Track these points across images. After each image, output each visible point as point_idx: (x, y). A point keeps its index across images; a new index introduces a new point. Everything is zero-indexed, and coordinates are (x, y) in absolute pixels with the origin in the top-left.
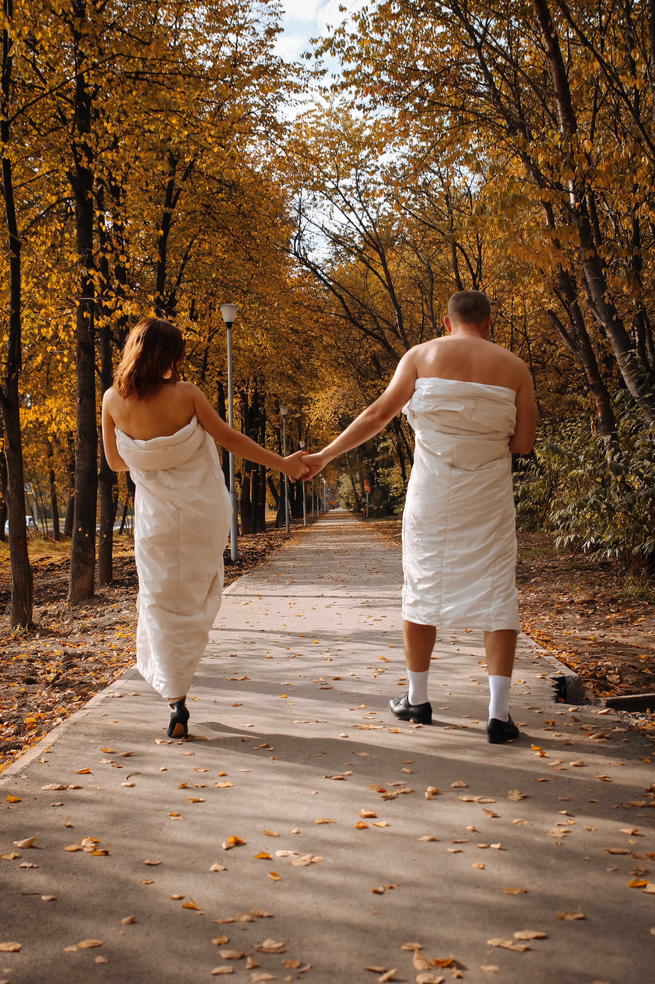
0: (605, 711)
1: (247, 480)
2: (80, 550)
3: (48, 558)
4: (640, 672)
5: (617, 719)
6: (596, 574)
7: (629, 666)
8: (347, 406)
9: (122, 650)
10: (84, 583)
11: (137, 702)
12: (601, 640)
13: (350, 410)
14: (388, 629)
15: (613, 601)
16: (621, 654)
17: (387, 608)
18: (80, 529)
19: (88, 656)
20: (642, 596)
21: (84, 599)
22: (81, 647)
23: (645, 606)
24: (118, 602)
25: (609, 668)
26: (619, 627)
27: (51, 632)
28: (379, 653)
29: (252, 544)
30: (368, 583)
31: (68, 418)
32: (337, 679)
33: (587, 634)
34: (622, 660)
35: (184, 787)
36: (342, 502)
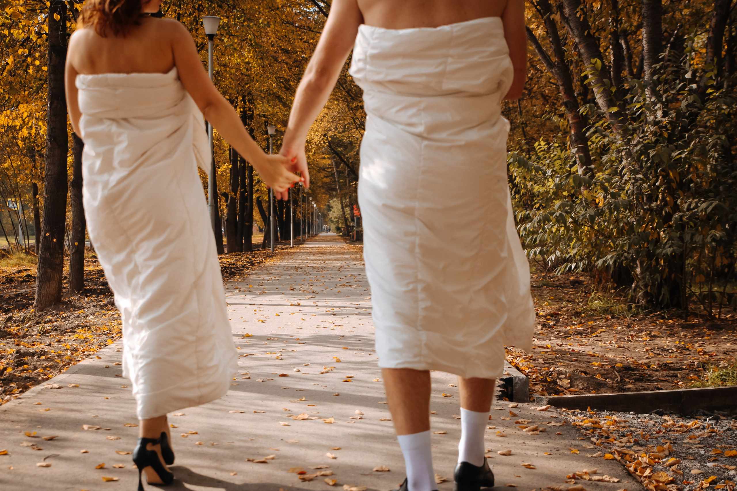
0: (544, 407)
1: (233, 200)
2: (48, 255)
3: (26, 270)
4: (592, 377)
5: (555, 415)
6: (565, 290)
7: (581, 371)
8: (336, 128)
9: (77, 350)
10: (51, 289)
11: (76, 394)
12: (558, 348)
13: (339, 133)
14: (347, 334)
15: (577, 314)
16: (576, 361)
17: (351, 316)
18: (48, 234)
19: (41, 355)
20: (606, 311)
21: (50, 305)
22: (35, 347)
23: (607, 320)
24: (84, 308)
25: (560, 373)
26: (578, 338)
27: (10, 334)
28: (332, 354)
29: (233, 261)
30: (338, 295)
31: (40, 123)
32: (284, 375)
33: (545, 343)
34: (575, 366)
35: (101, 468)
36: (333, 226)
